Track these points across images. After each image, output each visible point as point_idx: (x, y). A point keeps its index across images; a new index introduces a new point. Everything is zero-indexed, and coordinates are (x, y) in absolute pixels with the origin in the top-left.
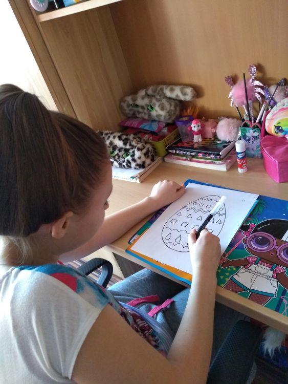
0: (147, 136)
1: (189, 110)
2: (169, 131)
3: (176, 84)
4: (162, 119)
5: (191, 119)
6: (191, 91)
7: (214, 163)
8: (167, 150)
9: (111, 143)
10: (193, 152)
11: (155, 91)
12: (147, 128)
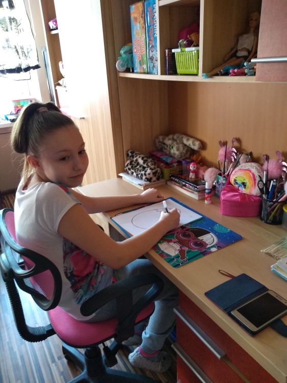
3: (192, 137)
6: (199, 144)
8: (170, 177)
10: (184, 182)
12: (164, 159)
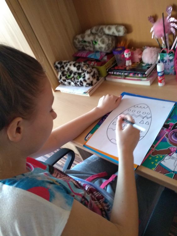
0: (93, 63)
1: (122, 43)
2: (108, 58)
4: (103, 50)
5: (124, 49)
6: (123, 29)
7: (141, 80)
8: (108, 72)
9: (68, 69)
10: (126, 73)
11: (97, 30)
12: (93, 57)
